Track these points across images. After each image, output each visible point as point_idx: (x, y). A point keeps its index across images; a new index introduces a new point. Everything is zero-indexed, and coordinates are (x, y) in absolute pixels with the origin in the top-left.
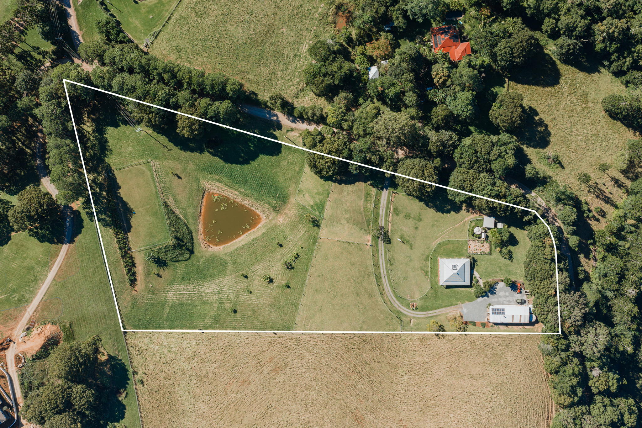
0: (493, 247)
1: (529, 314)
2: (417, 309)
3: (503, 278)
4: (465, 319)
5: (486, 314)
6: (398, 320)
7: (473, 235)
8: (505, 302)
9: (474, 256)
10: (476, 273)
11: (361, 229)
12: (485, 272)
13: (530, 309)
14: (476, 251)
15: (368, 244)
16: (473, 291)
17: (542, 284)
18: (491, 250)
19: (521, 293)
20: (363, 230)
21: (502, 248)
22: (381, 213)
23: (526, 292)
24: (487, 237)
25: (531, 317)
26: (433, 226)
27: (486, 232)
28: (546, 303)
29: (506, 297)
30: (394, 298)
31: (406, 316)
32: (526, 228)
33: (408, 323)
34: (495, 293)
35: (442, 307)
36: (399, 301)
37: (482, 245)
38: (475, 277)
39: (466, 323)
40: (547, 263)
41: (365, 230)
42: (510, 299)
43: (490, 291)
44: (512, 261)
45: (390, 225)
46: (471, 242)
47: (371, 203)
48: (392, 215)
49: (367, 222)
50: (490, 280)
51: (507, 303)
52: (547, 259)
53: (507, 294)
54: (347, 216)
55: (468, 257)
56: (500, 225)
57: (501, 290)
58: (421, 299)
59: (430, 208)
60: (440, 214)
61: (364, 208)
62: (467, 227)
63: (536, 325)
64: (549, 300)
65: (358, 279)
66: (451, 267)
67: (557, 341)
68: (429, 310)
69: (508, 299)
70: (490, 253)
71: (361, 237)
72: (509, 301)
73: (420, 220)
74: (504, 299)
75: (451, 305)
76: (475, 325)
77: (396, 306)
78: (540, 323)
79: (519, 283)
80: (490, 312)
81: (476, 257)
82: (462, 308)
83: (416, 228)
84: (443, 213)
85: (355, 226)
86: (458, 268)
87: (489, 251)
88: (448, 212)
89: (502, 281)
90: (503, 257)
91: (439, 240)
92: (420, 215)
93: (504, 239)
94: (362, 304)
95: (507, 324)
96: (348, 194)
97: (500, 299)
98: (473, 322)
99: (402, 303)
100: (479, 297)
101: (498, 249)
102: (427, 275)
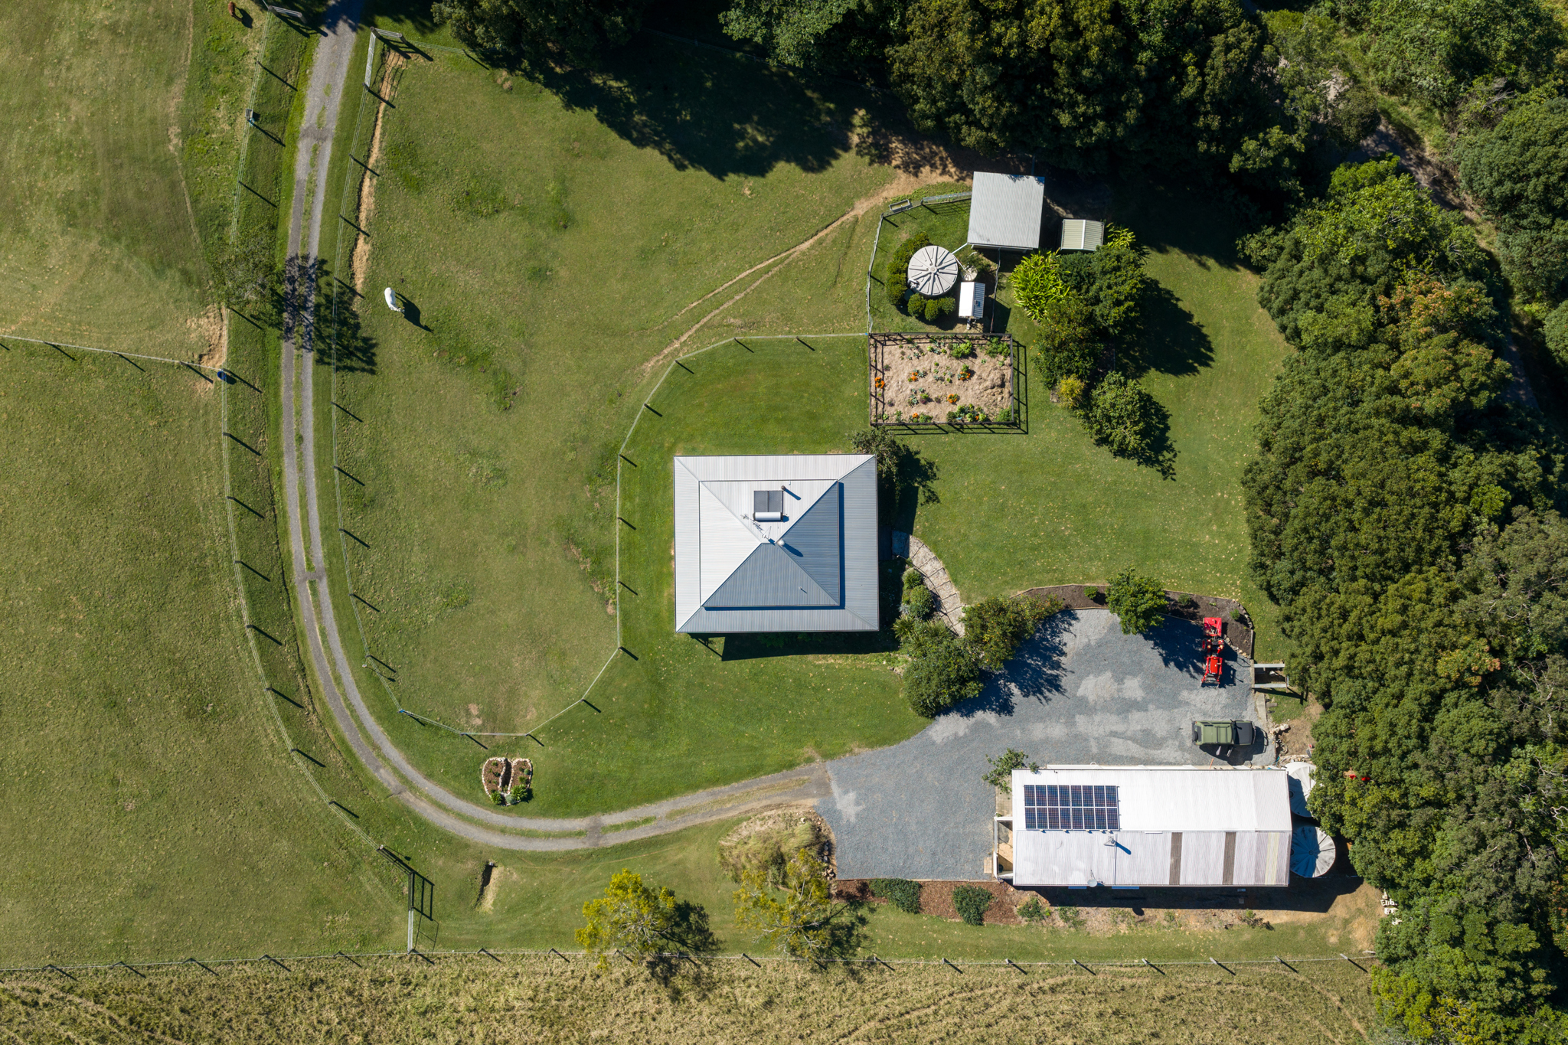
0: (1036, 381)
1: (1286, 825)
2: (528, 796)
3: (1102, 584)
4: (848, 866)
5: (991, 828)
6: (397, 872)
7: (902, 304)
8: (1118, 746)
9: (913, 443)
10: (921, 556)
11: (160, 267)
12: (984, 546)
13: (1294, 786)
14: (921, 410)
15: (207, 366)
16: (899, 670)
17: (1391, 603)
18: (1020, 400)
19: (1225, 678)
20: (173, 274)
21: (1093, 379)
22: (301, 172)
23: (1261, 676)
24: (994, 317)
25: (1302, 848)
26: (645, 255)
27: (985, 278)
28: (1423, 739)
29: (1126, 707)
30: (370, 722)
31: (454, 846)
32: (1252, 245)
33: (461, 897)
34: (1055, 684)
35: (693, 787)
36: (404, 743)
37: (959, 366)
38: (919, 579)
39: (860, 895)
40: (1417, 448)
41: (187, 278)
42: (1157, 721)
43: (1015, 669)
44: (1166, 472)
45: (363, 247)
46: (891, 353)
47: (235, 106)
48: (380, 190)
49: (201, 225)
50: (1015, 593)
51: (1135, 750)
52: (1419, 420)
53: (1133, 688)
54: (70, 182)
55: (865, 445)
56: (1079, 234)
57: (1095, 658)
58: (557, 730)
59: (640, 142)
60: (699, 179)
61: (186, 134)
62: (867, 255)
63: (1342, 905)
64: (1444, 719)
65: (120, 593)
66: (747, 505)
67: (1500, 1023)
68: (608, 809)
69: (1137, 721)
70: (1013, 423)
71: (157, 321)
72: (1147, 739)
73: (565, 222)
74: (1113, 723)
75: (755, 770)
76: (915, 908)
77: (385, 776)
78: (1368, 890)
79: (1215, 609)
80: (1017, 814)
81: (922, 447)
82: (823, 787)
83: (540, 275)
84: (720, 173)
85: (118, 250)
86: (795, 510)
87: (1007, 404)
88: (756, 164)
89: (1099, 599)
90: (1103, 441)
91: (683, 348)
92: (565, 192)
93: (1110, 314)
94: (141, 764)
95: (1138, 899)
96: (84, 45)
97: (1082, 722)
98: (903, 884)
99: (424, 761)
100: (945, 710)
101: (1070, 384)
102: (599, 572)
